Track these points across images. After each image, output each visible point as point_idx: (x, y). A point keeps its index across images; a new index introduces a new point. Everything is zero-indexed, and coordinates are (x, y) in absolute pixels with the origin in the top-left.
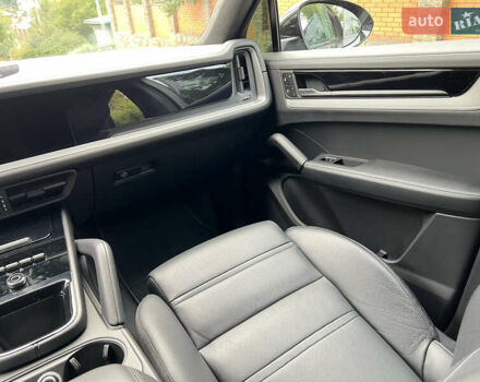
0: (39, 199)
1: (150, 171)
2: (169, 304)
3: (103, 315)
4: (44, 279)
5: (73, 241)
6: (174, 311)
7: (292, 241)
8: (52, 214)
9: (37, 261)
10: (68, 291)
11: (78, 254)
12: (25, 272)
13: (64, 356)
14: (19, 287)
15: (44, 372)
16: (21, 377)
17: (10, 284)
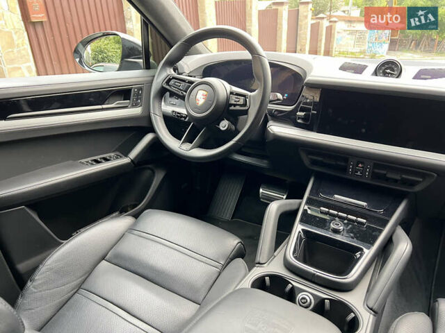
0: (394, 181)
3: (369, 293)
4: (352, 238)
5: (394, 224)
8: (397, 198)
12: (346, 225)
13: (325, 294)
14: (336, 231)
15: (308, 292)
16: (296, 282)
17: (332, 226)
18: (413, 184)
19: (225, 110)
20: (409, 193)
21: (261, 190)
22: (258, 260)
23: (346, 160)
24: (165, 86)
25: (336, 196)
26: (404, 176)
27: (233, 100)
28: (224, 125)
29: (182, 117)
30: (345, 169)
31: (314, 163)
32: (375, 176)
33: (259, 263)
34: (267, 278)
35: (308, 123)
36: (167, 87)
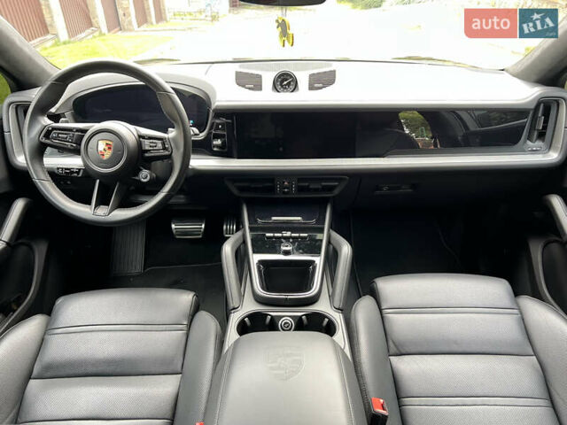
0: (316, 190)
1: (410, 190)
2: (381, 310)
3: (331, 297)
4: (302, 253)
5: (329, 231)
6: (382, 318)
7: (519, 309)
8: (320, 205)
9: (302, 238)
10: (314, 268)
11: (329, 242)
12: (293, 243)
13: (300, 312)
14: (287, 253)
15: (287, 315)
16: (274, 312)
17: (284, 248)
18: (331, 189)
19: (139, 158)
20: (329, 198)
21: (173, 226)
22: (231, 306)
23: (272, 180)
24: (44, 140)
25: (274, 218)
26: (324, 184)
27: (147, 144)
28: (145, 176)
29: (73, 172)
30: (272, 189)
31: (242, 189)
32: (300, 189)
33: (234, 309)
34: (246, 319)
35: (226, 150)
36: (48, 141)
